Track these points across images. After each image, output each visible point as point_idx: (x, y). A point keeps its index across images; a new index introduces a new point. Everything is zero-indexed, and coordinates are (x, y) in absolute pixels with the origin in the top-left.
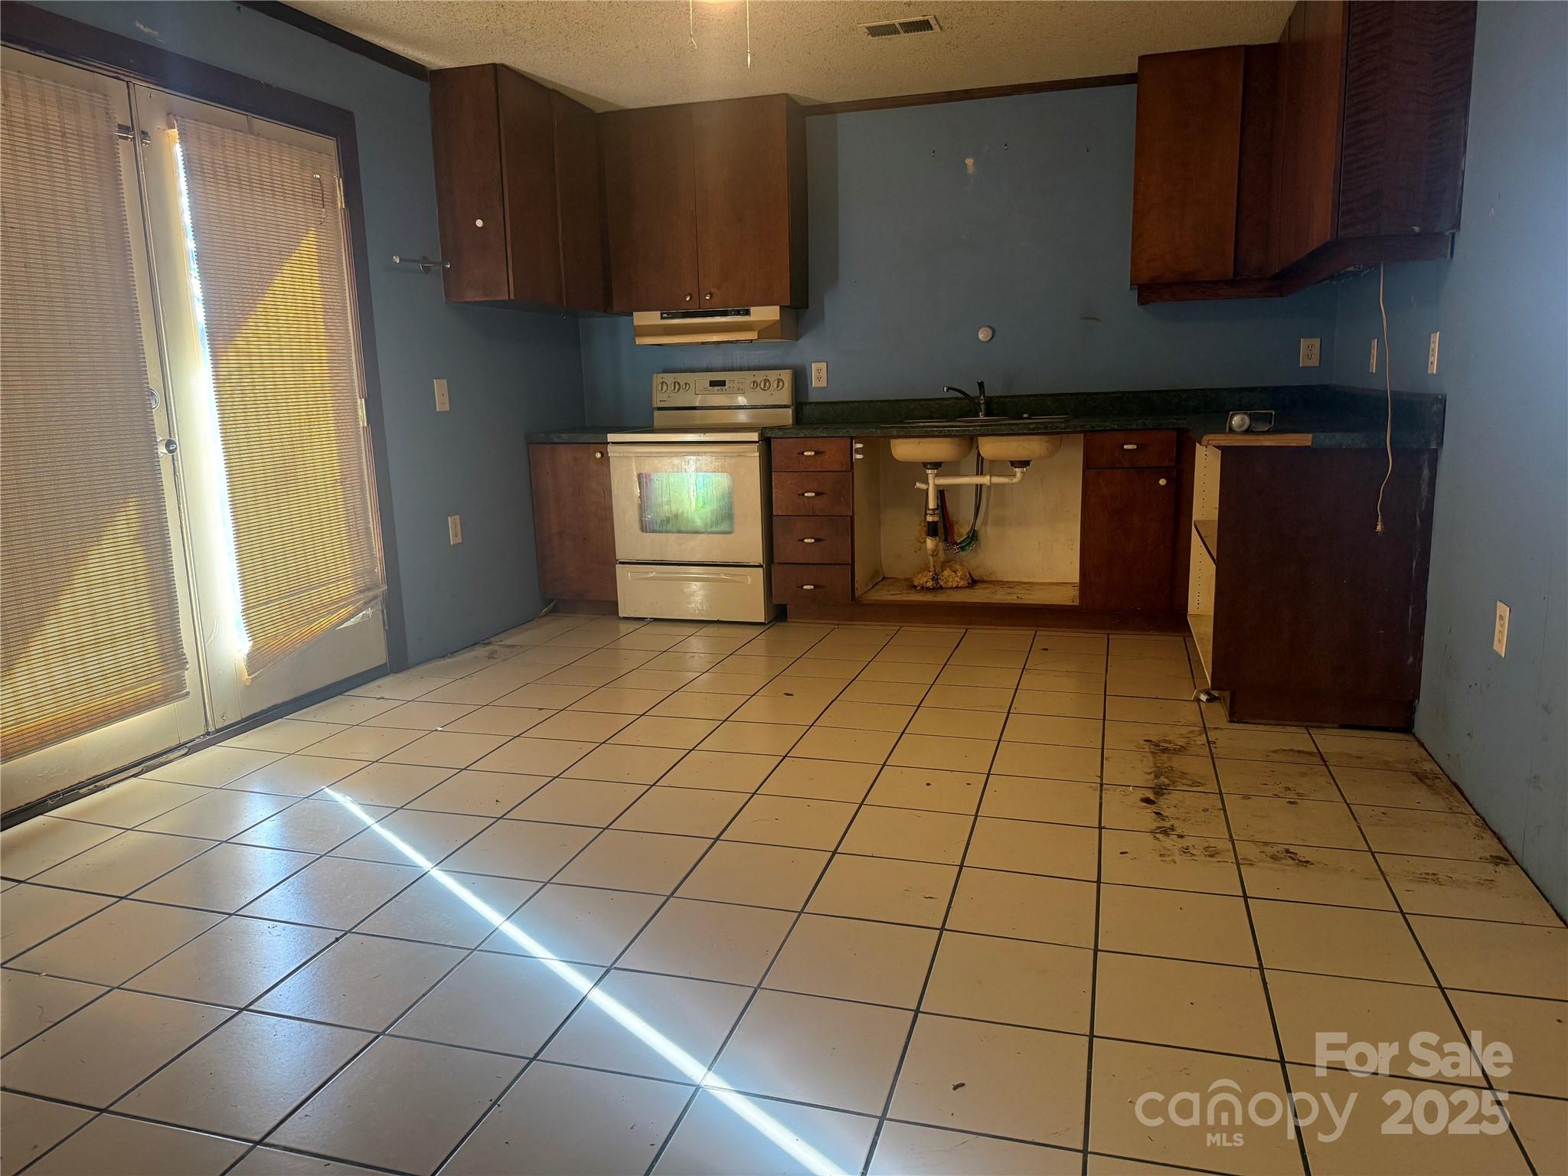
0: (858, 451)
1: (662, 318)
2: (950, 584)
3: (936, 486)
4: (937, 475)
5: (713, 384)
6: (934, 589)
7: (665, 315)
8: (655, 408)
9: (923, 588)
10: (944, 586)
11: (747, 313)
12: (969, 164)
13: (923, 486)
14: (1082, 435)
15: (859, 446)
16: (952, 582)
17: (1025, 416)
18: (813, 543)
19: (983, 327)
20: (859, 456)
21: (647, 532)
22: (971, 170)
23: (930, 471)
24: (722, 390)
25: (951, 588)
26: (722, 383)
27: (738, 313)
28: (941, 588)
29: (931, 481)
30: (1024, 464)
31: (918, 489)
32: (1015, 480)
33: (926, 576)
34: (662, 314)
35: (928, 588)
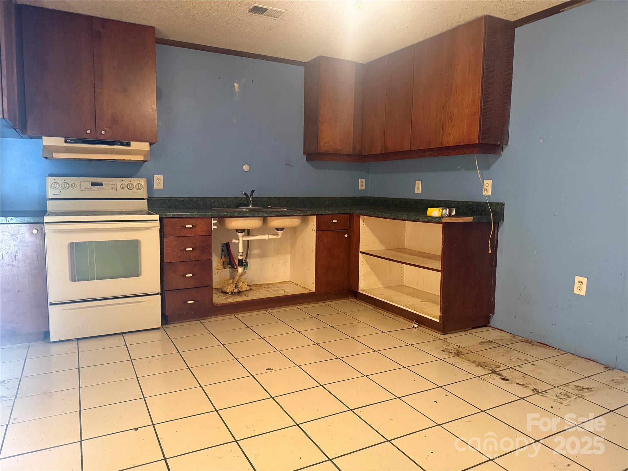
0: (215, 225)
1: (66, 142)
2: (243, 289)
3: (243, 241)
4: (243, 236)
5: (93, 184)
6: (237, 293)
7: (68, 141)
8: (48, 199)
9: (232, 293)
10: (241, 291)
11: (128, 144)
12: (236, 86)
13: (237, 241)
14: (315, 216)
15: (215, 222)
16: (244, 288)
17: (269, 207)
18: (192, 276)
19: (245, 165)
20: (215, 227)
21: (76, 281)
22: (237, 89)
23: (240, 234)
24: (100, 189)
25: (244, 291)
26: (100, 184)
27: (122, 144)
28: (240, 292)
29: (241, 239)
30: (282, 229)
31: (234, 243)
32: (279, 237)
33: (232, 287)
34: (66, 140)
35: (235, 293)
